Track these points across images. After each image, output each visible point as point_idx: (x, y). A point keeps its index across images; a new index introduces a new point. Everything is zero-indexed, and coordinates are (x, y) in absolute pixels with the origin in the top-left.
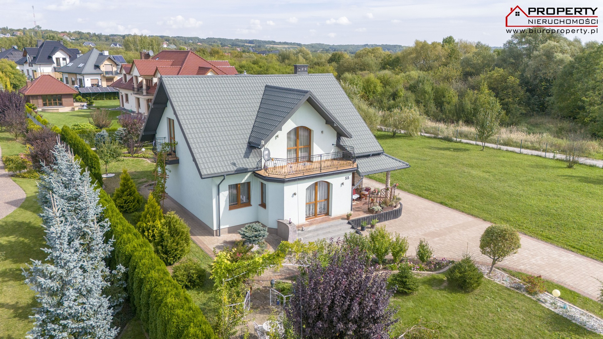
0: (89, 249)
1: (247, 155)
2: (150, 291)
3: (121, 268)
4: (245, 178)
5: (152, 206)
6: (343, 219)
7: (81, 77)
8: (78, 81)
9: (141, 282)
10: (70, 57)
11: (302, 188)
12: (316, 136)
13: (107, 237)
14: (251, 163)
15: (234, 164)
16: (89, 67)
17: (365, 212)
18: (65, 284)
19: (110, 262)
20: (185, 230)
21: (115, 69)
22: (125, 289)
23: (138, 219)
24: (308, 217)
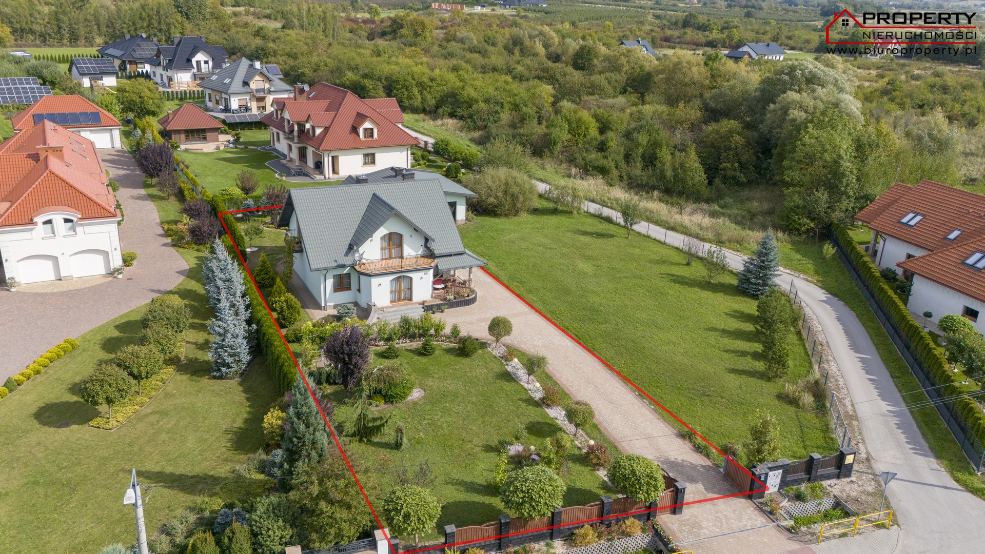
0: (237, 314)
1: (346, 254)
2: (268, 339)
3: (254, 326)
4: (346, 271)
5: (279, 287)
6: (420, 304)
7: (227, 97)
8: (223, 100)
9: (264, 334)
10: (213, 59)
11: (386, 281)
12: (406, 239)
13: (247, 307)
14: (348, 261)
15: (336, 261)
16: (237, 85)
17: (442, 300)
18: (226, 331)
19: (249, 322)
20: (297, 306)
21: (267, 86)
22: (257, 339)
23: (269, 294)
24: (391, 302)
